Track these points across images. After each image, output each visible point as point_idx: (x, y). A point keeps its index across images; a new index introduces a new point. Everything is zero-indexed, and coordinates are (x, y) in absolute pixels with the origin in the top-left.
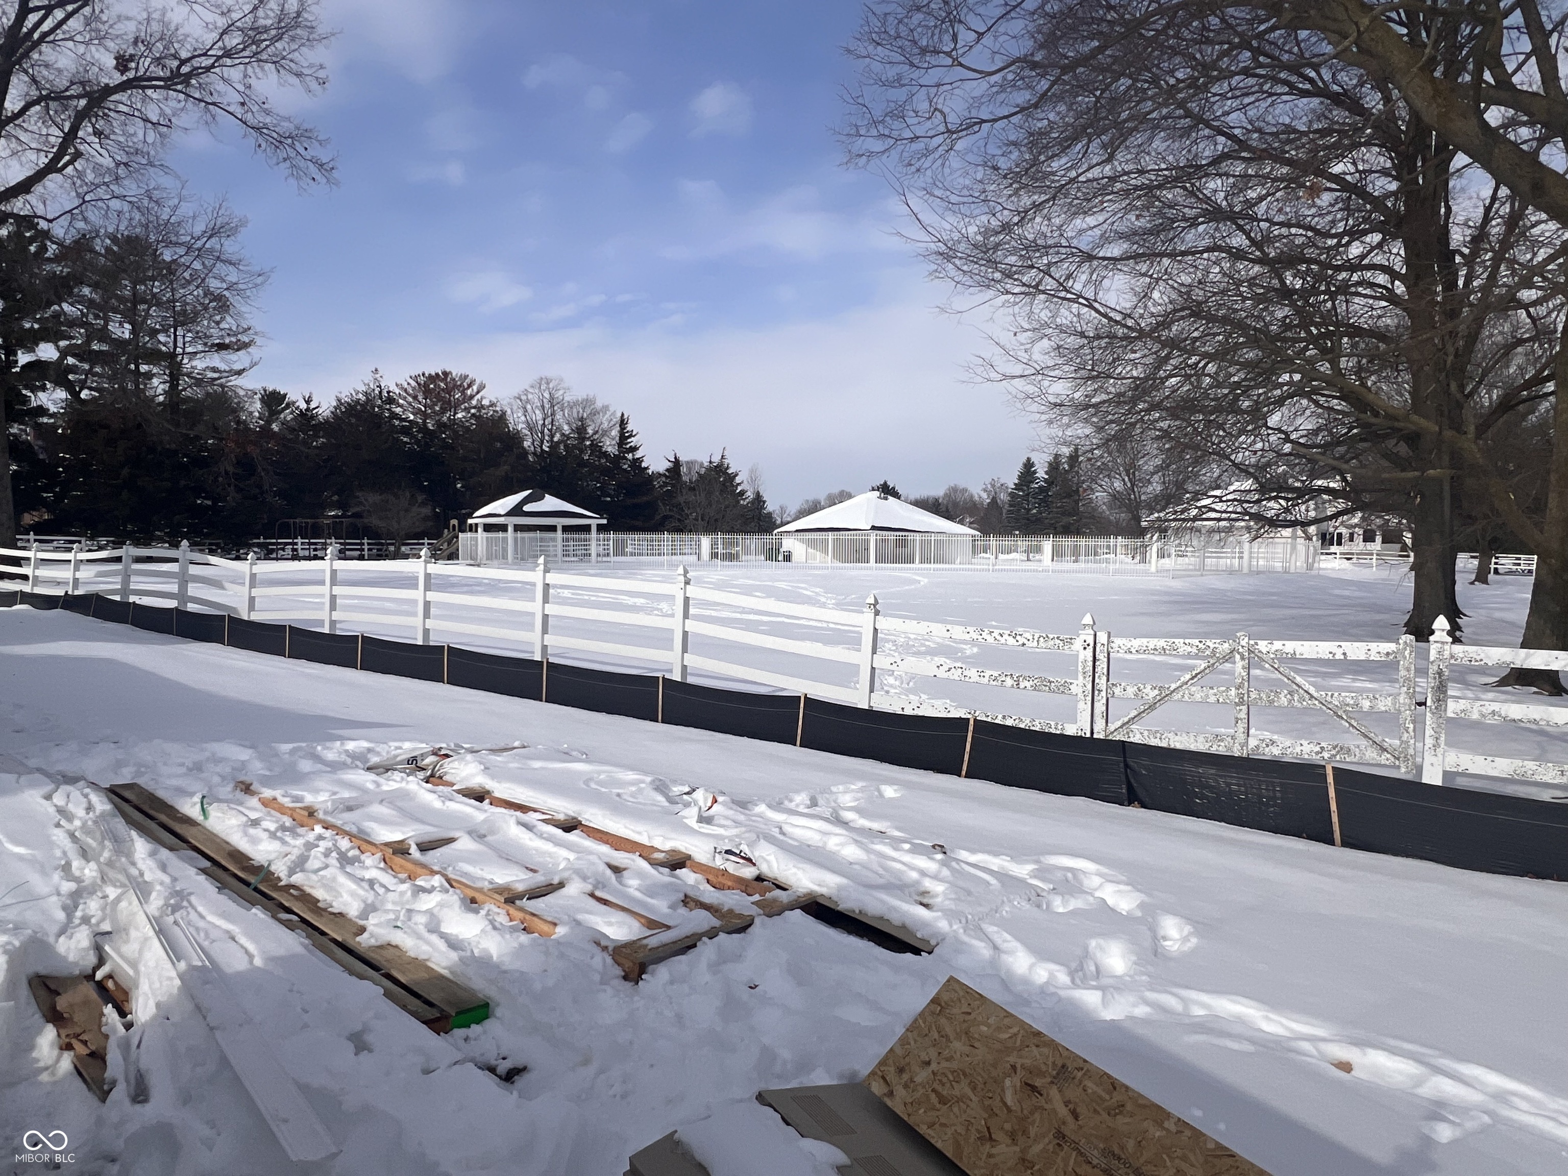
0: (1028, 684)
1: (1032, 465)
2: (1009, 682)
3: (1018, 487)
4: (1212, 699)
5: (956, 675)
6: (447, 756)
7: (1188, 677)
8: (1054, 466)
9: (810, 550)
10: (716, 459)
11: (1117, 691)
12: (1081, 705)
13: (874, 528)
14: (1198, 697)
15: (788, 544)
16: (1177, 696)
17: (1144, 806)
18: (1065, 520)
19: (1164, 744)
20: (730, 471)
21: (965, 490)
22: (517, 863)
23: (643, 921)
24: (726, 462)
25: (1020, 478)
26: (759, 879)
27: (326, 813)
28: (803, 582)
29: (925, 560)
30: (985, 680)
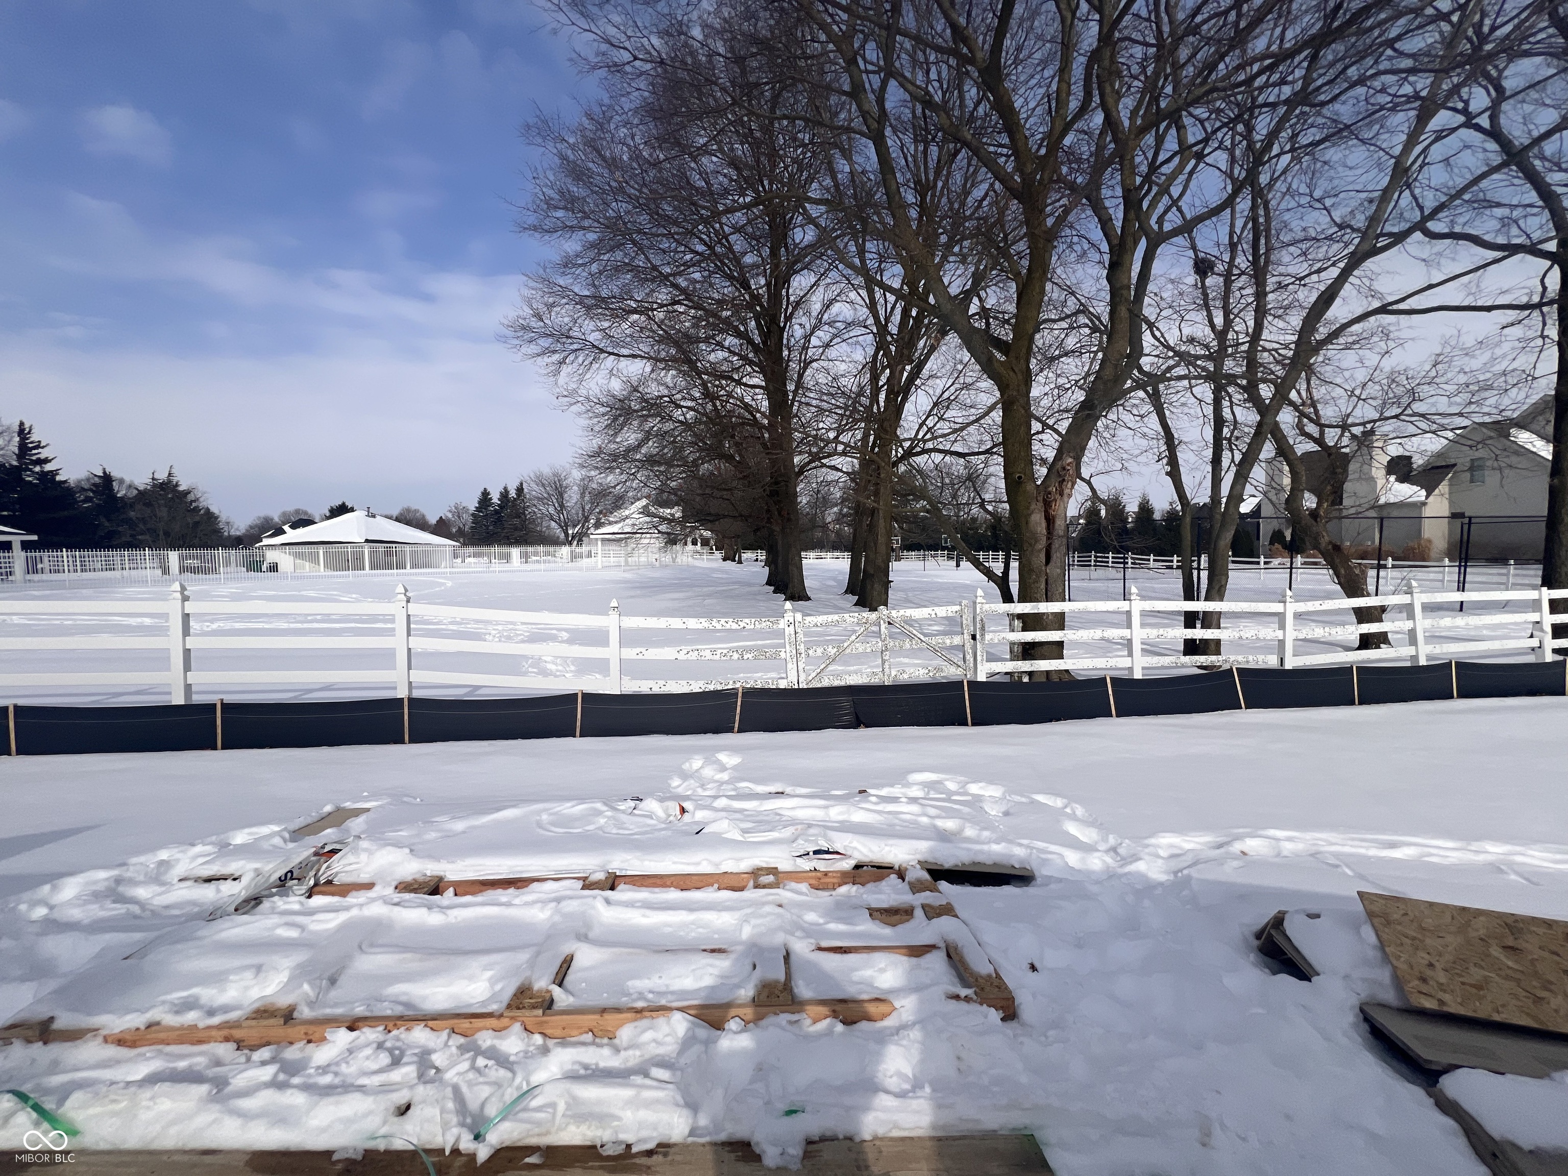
0: (750, 656)
1: (488, 494)
2: (736, 656)
3: (478, 509)
4: (869, 650)
5: (694, 656)
6: (334, 852)
7: (853, 637)
8: (505, 495)
9: (298, 561)
10: (162, 476)
11: (811, 652)
12: (790, 666)
13: (367, 541)
14: (860, 650)
15: (271, 556)
16: (848, 651)
17: (867, 727)
18: (517, 534)
19: (843, 683)
20: (181, 488)
21: (416, 511)
22: (686, 950)
23: (903, 951)
24: (175, 480)
25: (479, 503)
26: (858, 867)
27: (311, 1004)
28: (334, 589)
29: (414, 566)
30: (717, 657)
